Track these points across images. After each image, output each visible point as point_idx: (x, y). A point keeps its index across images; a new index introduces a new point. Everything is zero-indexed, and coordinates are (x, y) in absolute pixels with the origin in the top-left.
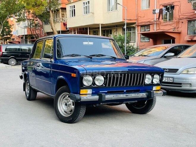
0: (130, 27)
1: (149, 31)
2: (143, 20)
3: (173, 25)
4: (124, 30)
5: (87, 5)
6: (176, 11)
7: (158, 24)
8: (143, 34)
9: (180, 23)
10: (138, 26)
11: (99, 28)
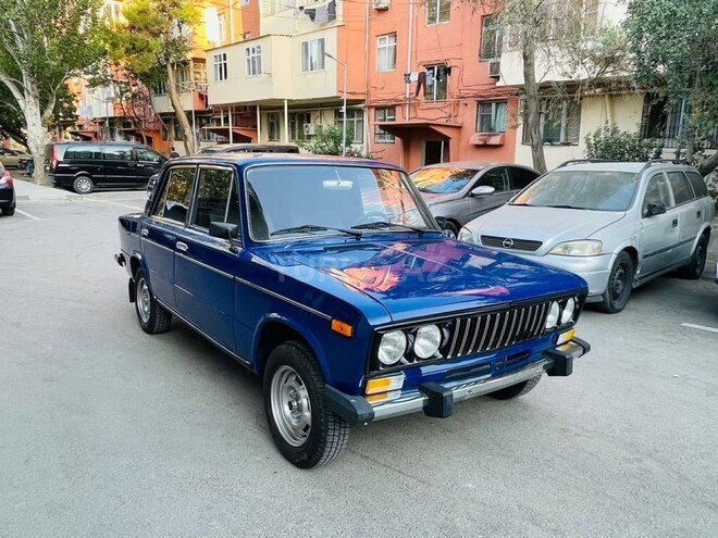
0: (355, 108)
1: (394, 120)
2: (382, 96)
3: (446, 110)
4: (339, 115)
5: (256, 55)
6: (451, 80)
7: (414, 106)
8: (382, 127)
9: (461, 107)
10: (370, 107)
11: (283, 108)
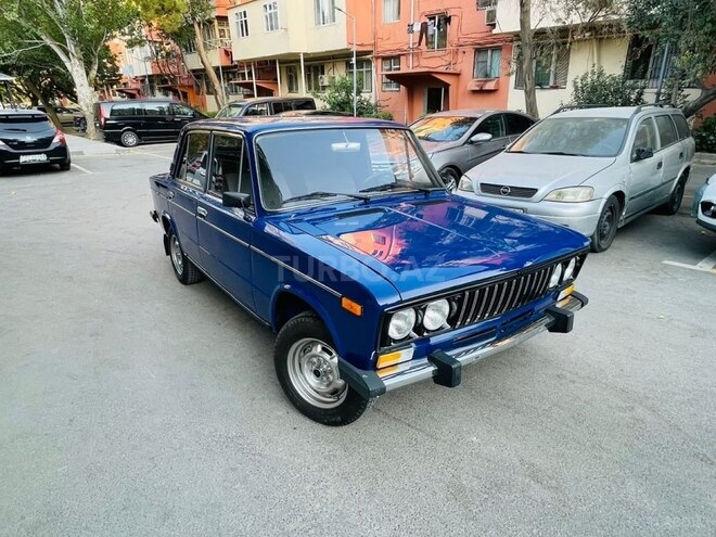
0: (363, 59)
1: (399, 69)
2: (387, 46)
3: (447, 58)
4: (349, 66)
5: (272, 11)
6: (451, 29)
7: (417, 55)
8: (388, 76)
9: (460, 54)
10: (377, 58)
11: (299, 61)
